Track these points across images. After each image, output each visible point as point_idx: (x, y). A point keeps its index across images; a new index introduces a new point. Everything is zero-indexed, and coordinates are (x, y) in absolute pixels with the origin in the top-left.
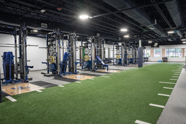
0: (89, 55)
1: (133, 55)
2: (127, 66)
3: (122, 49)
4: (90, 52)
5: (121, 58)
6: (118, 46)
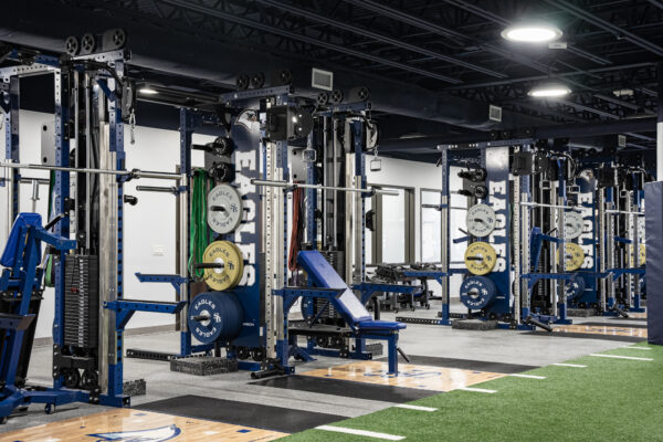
0: (238, 238)
1: (597, 247)
2: (549, 332)
3: (509, 197)
4: (251, 215)
5: (503, 269)
6: (480, 174)
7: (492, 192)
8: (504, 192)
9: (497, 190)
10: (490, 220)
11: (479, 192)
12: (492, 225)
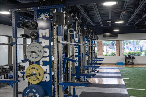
5: (48, 80)
6: (33, 25)
7: (41, 35)
8: (48, 35)
9: (44, 34)
10: (40, 52)
11: (34, 35)
12: (41, 55)
